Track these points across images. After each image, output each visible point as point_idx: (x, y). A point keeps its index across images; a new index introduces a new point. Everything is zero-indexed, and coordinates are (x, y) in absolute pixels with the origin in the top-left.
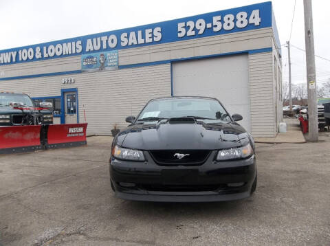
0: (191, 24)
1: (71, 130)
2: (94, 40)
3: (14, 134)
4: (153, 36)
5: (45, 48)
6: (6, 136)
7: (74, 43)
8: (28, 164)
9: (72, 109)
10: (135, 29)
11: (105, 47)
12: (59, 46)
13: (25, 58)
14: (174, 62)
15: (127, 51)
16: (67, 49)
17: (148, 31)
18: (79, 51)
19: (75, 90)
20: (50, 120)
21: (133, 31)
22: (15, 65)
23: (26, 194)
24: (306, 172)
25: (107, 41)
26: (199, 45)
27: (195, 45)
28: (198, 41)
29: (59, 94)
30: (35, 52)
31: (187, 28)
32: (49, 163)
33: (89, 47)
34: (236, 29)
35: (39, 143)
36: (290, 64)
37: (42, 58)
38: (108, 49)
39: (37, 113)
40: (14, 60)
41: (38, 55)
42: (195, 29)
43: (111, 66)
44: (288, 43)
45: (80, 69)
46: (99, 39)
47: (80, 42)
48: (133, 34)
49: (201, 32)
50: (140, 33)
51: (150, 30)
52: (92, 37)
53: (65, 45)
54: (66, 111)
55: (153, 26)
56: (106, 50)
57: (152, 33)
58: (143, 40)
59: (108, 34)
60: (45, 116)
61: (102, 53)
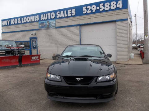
0: (89, 7)
1: (33, 58)
2: (45, 15)
3: (6, 60)
4: (71, 13)
5: (22, 19)
6: (3, 61)
7: (35, 16)
8: (11, 75)
9: (35, 47)
10: (63, 10)
11: (49, 18)
12: (28, 17)
13: (13, 23)
14: (81, 25)
15: (59, 20)
16: (32, 19)
17: (69, 11)
18: (37, 20)
19: (36, 38)
20: (24, 53)
21: (62, 11)
22: (9, 26)
23: (7, 92)
24: (143, 82)
25: (50, 15)
26: (93, 17)
27: (91, 17)
28: (92, 16)
29: (29, 40)
30: (18, 21)
31: (87, 9)
32: (21, 75)
33: (42, 18)
34: (110, 10)
35: (18, 64)
36: (136, 25)
37: (21, 23)
38: (51, 19)
39: (17, 50)
40: (9, 24)
41: (19, 22)
42: (91, 10)
43: (52, 27)
44: (136, 15)
45: (38, 28)
46: (46, 14)
47: (38, 16)
48: (62, 12)
49: (94, 11)
50: (65, 11)
51: (70, 10)
52: (43, 13)
53: (31, 17)
54: (32, 47)
55: (71, 8)
56: (50, 19)
57: (71, 12)
58: (67, 15)
59: (51, 12)
60: (21, 51)
61: (48, 21)
